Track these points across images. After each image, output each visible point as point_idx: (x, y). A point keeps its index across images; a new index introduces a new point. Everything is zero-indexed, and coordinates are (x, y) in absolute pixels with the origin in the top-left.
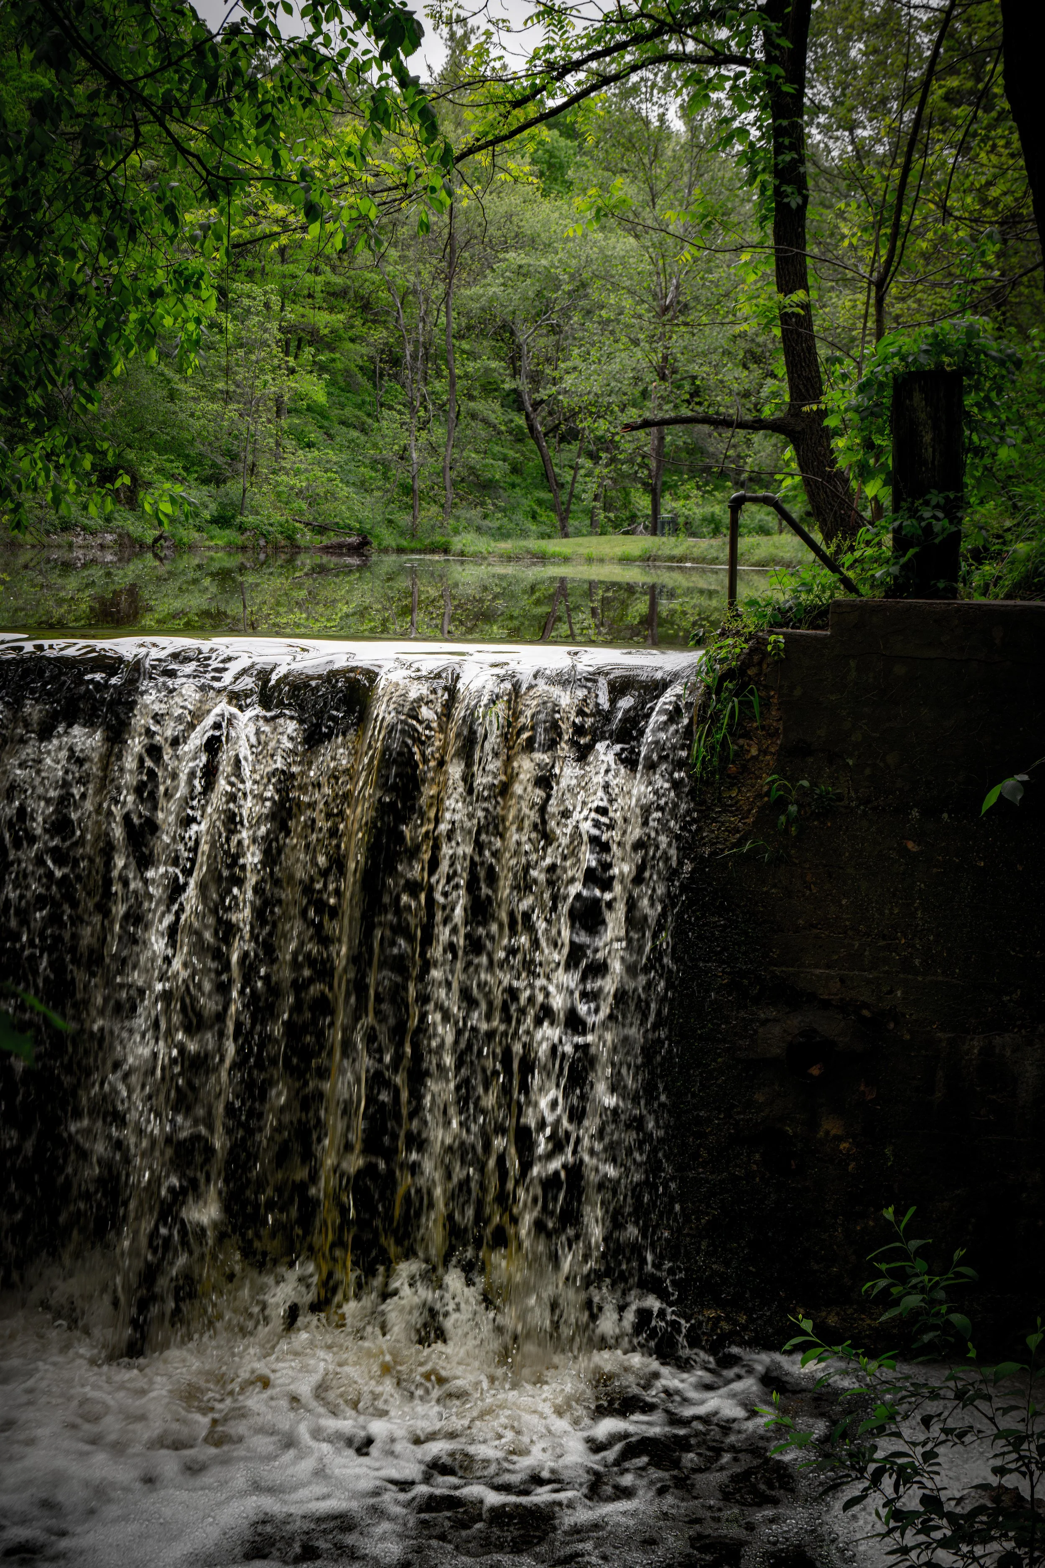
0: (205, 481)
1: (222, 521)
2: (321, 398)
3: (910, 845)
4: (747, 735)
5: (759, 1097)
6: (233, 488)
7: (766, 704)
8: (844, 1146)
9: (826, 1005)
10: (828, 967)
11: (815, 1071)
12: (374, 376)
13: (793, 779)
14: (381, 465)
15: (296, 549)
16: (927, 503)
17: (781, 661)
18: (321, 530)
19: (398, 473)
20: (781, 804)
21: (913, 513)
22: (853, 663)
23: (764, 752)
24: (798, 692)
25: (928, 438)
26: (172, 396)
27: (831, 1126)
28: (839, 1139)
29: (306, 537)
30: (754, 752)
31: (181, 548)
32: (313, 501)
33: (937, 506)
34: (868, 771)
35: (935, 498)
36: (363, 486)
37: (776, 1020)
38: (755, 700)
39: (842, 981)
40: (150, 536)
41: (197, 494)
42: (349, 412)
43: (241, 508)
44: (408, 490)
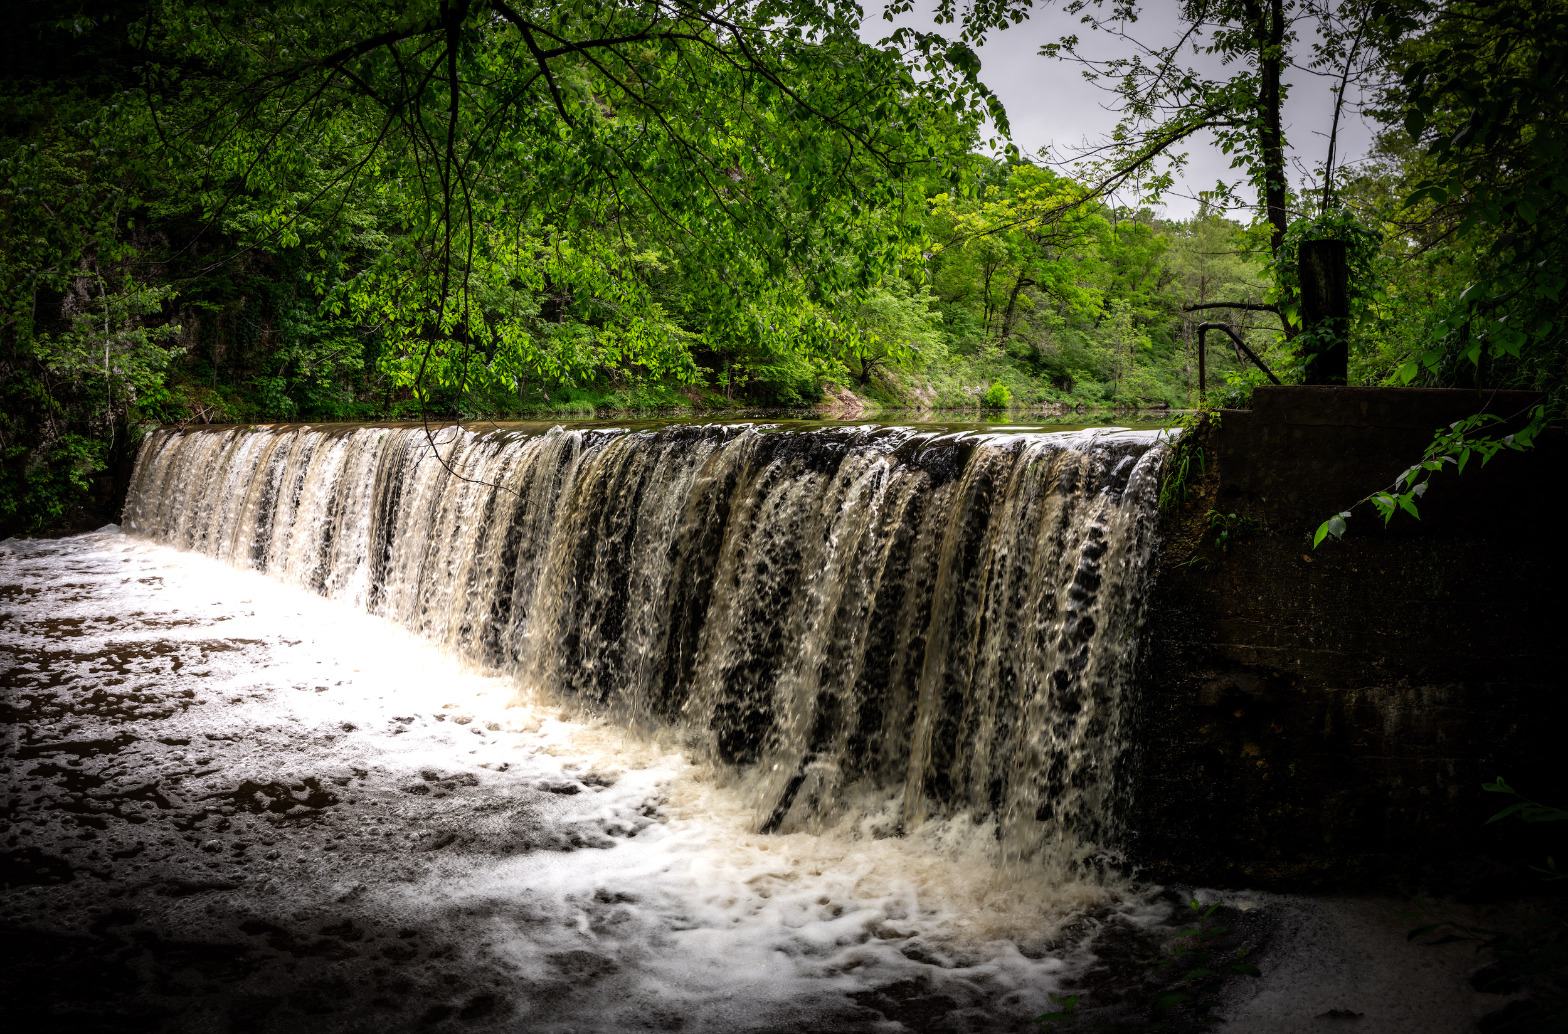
0: (1100, 381)
1: (1107, 397)
2: (1149, 345)
3: (1306, 558)
4: (1199, 482)
5: (1203, 730)
6: (1111, 384)
7: (1209, 461)
8: (1260, 763)
9: (1247, 669)
10: (1248, 643)
11: (1238, 715)
12: (1173, 337)
13: (1226, 513)
14: (1176, 374)
15: (1137, 409)
16: (1323, 325)
17: (1219, 430)
18: (1149, 401)
19: (1182, 376)
20: (1218, 529)
21: (1314, 331)
22: (1266, 430)
23: (1209, 494)
24: (1230, 452)
25: (1322, 283)
26: (1087, 345)
27: (1250, 750)
28: (1257, 758)
29: (1142, 404)
30: (1202, 494)
31: (1089, 409)
32: (1145, 389)
33: (1329, 326)
34: (1276, 506)
35: (1328, 321)
36: (1167, 382)
37: (1214, 680)
38: (1201, 458)
39: (1259, 652)
40: (1074, 405)
41: (1096, 386)
42: (1162, 352)
43: (1114, 392)
44: (1186, 383)
